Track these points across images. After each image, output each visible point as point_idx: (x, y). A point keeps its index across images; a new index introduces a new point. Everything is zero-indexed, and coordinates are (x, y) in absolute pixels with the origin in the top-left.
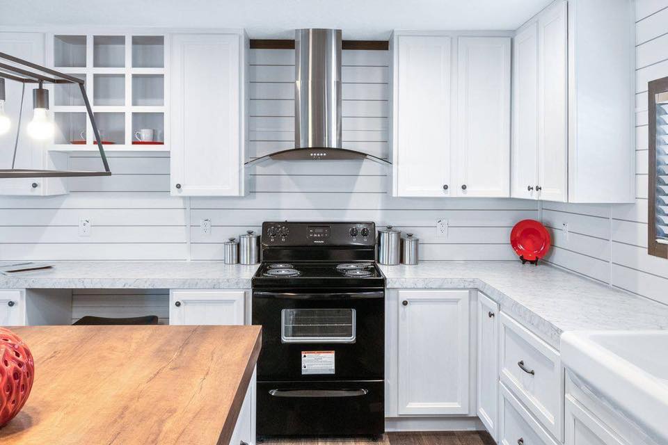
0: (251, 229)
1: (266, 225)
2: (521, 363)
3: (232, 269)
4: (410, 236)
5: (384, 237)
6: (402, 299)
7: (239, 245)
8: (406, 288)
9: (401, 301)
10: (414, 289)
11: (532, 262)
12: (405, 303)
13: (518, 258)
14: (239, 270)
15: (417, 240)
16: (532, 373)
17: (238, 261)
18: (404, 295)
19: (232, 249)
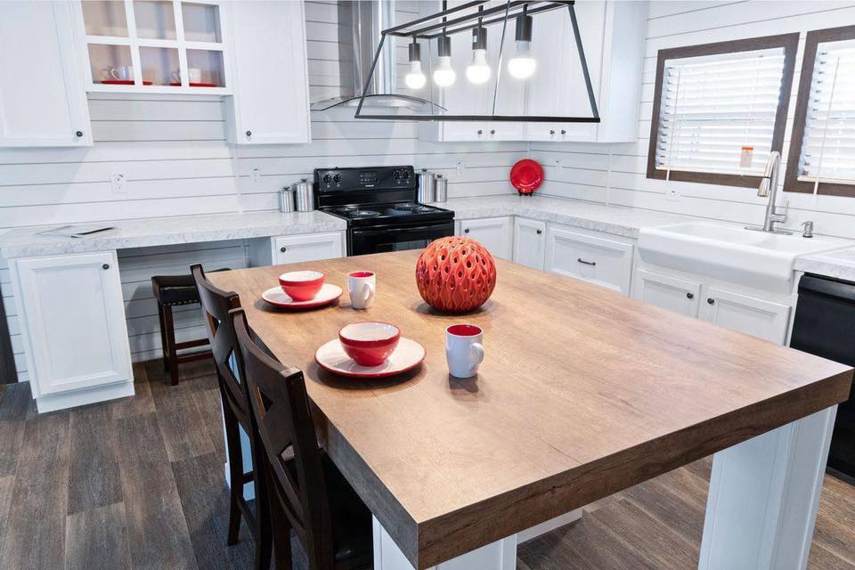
0: (305, 177)
1: (317, 172)
2: (579, 260)
3: (289, 217)
4: (439, 177)
5: (422, 180)
6: (464, 228)
7: (295, 193)
8: (467, 219)
9: (463, 230)
10: (473, 219)
11: (526, 194)
12: (467, 231)
13: (517, 192)
14: (297, 217)
15: (446, 181)
16: (594, 264)
17: (296, 209)
18: (465, 225)
19: (287, 199)
